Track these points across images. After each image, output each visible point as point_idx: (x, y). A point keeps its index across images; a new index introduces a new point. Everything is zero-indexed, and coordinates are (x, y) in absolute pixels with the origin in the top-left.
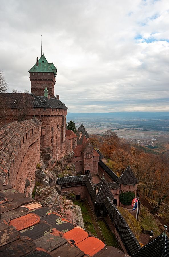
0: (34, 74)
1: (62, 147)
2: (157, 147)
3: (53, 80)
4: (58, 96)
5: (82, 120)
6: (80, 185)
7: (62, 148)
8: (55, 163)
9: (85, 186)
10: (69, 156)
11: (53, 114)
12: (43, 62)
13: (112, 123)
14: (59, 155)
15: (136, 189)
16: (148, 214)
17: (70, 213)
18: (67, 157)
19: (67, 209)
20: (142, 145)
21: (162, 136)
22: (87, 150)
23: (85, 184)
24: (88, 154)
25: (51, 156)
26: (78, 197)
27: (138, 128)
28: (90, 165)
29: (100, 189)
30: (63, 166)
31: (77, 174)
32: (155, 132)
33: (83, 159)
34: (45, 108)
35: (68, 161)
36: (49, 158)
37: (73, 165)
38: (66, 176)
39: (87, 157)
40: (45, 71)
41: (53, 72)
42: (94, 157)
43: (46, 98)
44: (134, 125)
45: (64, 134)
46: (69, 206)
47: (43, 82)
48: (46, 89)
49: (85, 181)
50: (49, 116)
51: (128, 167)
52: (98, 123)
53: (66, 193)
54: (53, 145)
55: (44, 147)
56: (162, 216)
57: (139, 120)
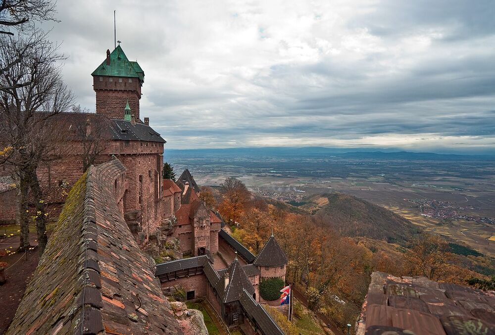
0: (101, 79)
1: (156, 209)
2: (305, 203)
3: (137, 92)
4: (147, 119)
5: (181, 161)
6: (194, 274)
7: (156, 212)
8: (146, 238)
9: (203, 274)
10: (169, 224)
11: (142, 151)
12: (119, 59)
13: (231, 166)
14: (152, 225)
15: (285, 273)
16: (305, 311)
17: (186, 325)
18: (166, 227)
19: (179, 318)
20: (282, 200)
21: (311, 185)
22: (201, 212)
23: (202, 270)
24: (202, 220)
25: (140, 226)
26: (190, 295)
27: (273, 173)
28: (205, 239)
29: (231, 278)
30: (160, 243)
31: (184, 256)
32: (301, 179)
33: (193, 228)
34: (127, 142)
35: (166, 233)
36: (136, 230)
37: (176, 240)
38: (166, 260)
39: (201, 225)
40: (123, 75)
41: (139, 78)
42: (211, 224)
43: (129, 123)
44: (268, 169)
45: (160, 186)
46: (182, 313)
47: (119, 95)
48: (128, 108)
49: (202, 267)
50: (135, 155)
51: (271, 237)
52: (208, 166)
53: (169, 290)
54: (142, 207)
55: (127, 210)
56: (326, 311)
57: (274, 160)
